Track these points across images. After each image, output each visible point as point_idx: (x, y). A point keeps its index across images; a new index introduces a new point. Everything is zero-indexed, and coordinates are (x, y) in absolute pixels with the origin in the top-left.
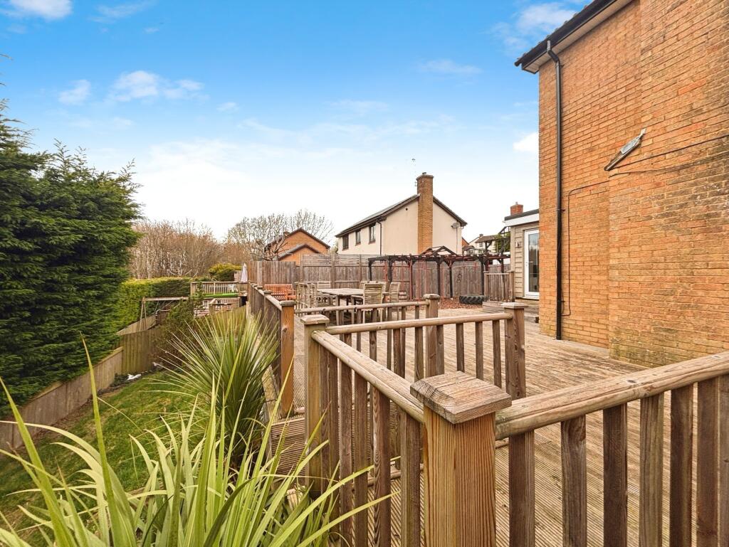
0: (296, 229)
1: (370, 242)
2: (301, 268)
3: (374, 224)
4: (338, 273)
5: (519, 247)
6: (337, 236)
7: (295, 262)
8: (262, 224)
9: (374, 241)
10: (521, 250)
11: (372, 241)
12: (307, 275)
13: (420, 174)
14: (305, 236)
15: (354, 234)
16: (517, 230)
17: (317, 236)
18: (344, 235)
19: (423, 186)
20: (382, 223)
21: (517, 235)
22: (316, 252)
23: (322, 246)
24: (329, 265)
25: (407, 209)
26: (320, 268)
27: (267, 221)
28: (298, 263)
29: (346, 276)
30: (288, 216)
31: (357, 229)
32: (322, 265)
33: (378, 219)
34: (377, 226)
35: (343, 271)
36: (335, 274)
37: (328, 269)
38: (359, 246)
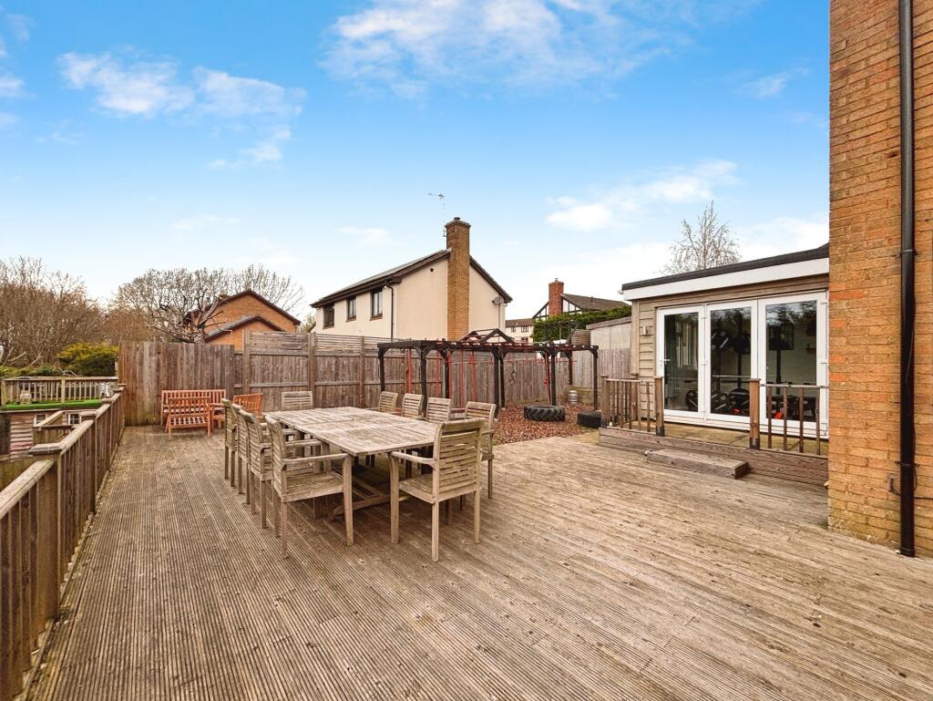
0: (243, 290)
1: (373, 317)
2: (246, 358)
3: (379, 289)
4: (321, 368)
5: (647, 335)
6: (314, 305)
7: (232, 347)
8: (182, 282)
9: (380, 316)
10: (650, 340)
11: (376, 316)
12: (258, 371)
13: (451, 220)
14: (258, 303)
15: (345, 303)
16: (645, 307)
17: (279, 305)
18: (327, 305)
19: (456, 238)
20: (395, 288)
21: (644, 315)
22: (277, 329)
23: (285, 320)
24: (304, 353)
25: (432, 270)
26: (286, 358)
27: (194, 277)
28: (239, 348)
29: (337, 374)
30: (230, 273)
31: (349, 295)
32: (290, 352)
33: (388, 281)
34: (386, 293)
35: (330, 365)
36: (316, 370)
37: (302, 362)
38: (352, 323)
